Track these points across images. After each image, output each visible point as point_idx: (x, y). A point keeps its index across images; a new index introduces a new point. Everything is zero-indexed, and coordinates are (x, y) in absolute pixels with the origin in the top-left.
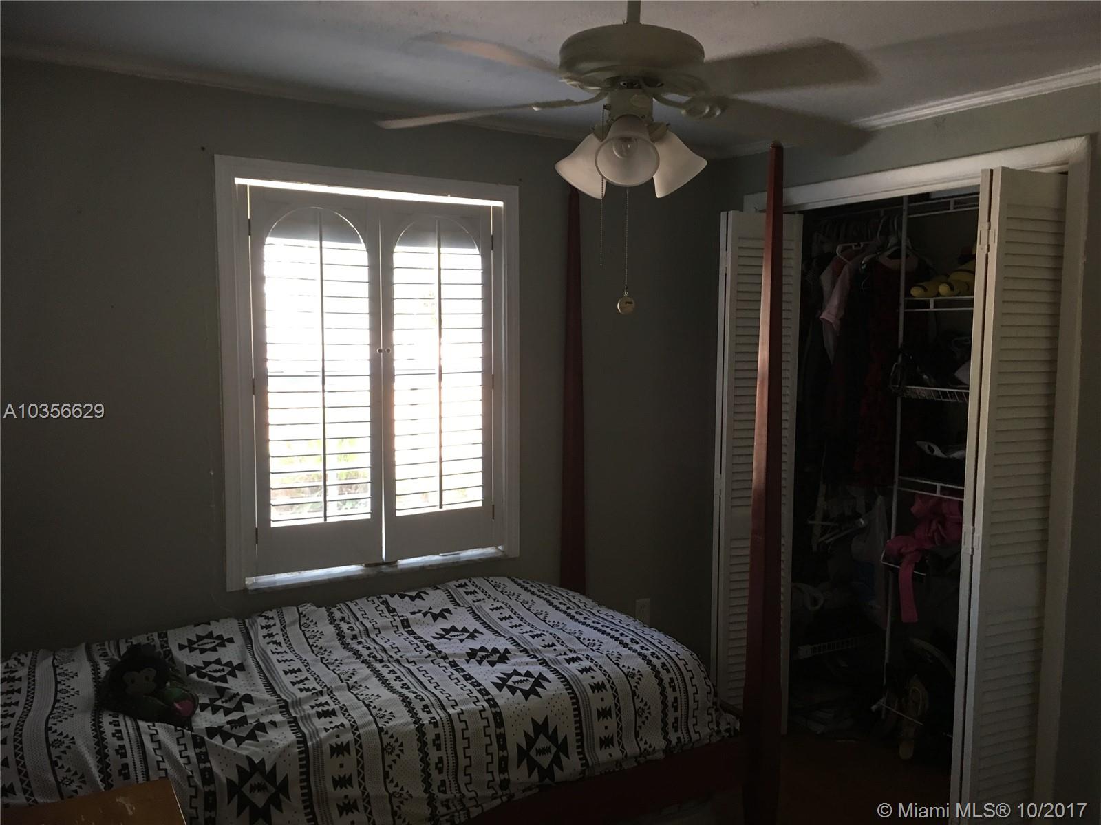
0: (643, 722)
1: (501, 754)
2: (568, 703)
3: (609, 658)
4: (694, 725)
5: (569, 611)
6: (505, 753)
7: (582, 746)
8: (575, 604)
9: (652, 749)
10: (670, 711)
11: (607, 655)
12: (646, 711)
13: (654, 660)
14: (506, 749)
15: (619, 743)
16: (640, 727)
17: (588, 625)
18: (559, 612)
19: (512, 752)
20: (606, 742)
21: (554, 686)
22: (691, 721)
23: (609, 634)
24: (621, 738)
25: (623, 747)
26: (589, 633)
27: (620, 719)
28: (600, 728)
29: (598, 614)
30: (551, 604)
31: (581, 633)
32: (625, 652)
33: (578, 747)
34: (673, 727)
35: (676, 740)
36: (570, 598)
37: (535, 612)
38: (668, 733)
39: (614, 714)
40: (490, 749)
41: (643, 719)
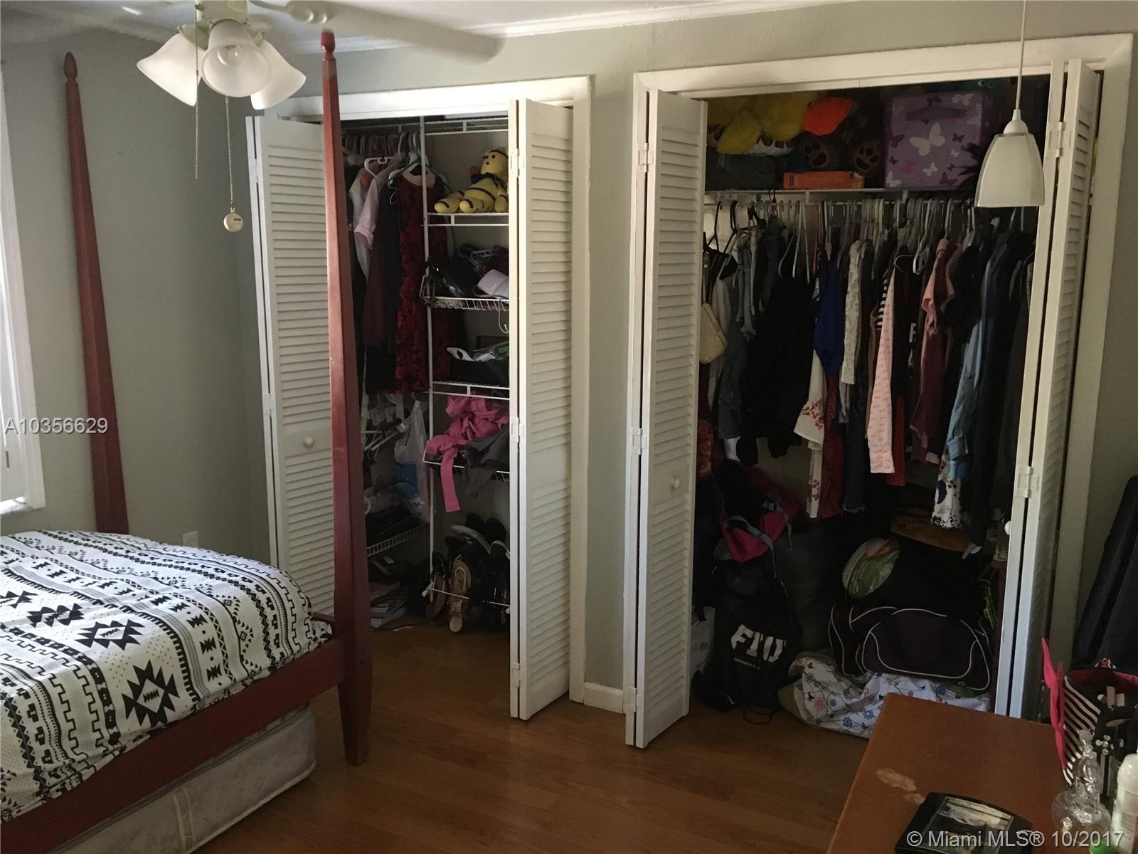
0: (247, 646)
1: (107, 709)
2: (169, 642)
3: (199, 590)
4: (293, 638)
5: (130, 554)
6: (111, 707)
7: (190, 683)
8: (133, 546)
9: (258, 668)
10: (271, 629)
11: (196, 589)
12: (249, 634)
13: (247, 585)
14: (111, 703)
15: (226, 671)
16: (244, 651)
17: (160, 565)
18: (117, 557)
19: (119, 704)
20: (213, 673)
21: (149, 631)
22: (291, 634)
23: (188, 569)
24: (227, 666)
25: (230, 674)
26: (163, 572)
27: (224, 648)
28: (205, 661)
29: (165, 552)
30: (105, 551)
31: (156, 573)
32: (213, 582)
33: (186, 684)
34: (275, 644)
35: (280, 656)
36: (125, 541)
37: (90, 562)
38: (270, 651)
39: (217, 644)
40: (94, 707)
41: (247, 642)
